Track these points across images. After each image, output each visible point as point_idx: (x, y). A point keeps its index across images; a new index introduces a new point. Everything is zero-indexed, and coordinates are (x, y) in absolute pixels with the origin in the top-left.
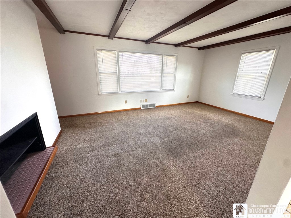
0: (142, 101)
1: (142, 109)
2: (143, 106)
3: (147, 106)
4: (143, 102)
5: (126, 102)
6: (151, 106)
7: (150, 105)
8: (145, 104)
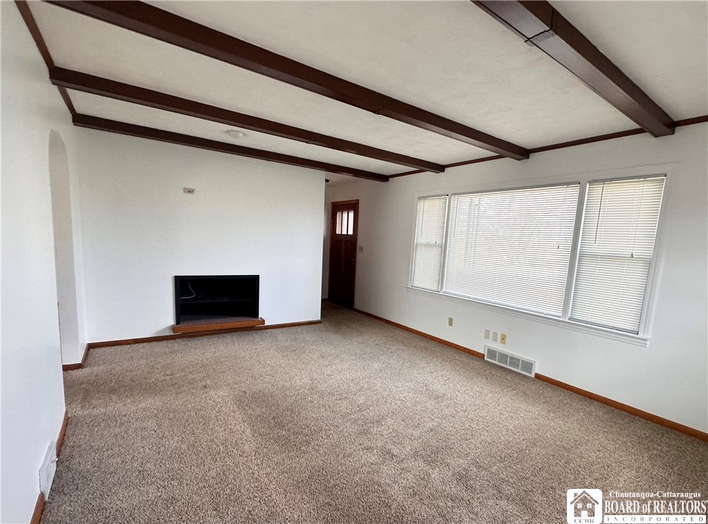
0: (491, 334)
1: (486, 361)
2: (492, 353)
3: (504, 357)
4: (495, 339)
5: (451, 323)
6: (517, 366)
7: (514, 361)
8: (498, 347)
